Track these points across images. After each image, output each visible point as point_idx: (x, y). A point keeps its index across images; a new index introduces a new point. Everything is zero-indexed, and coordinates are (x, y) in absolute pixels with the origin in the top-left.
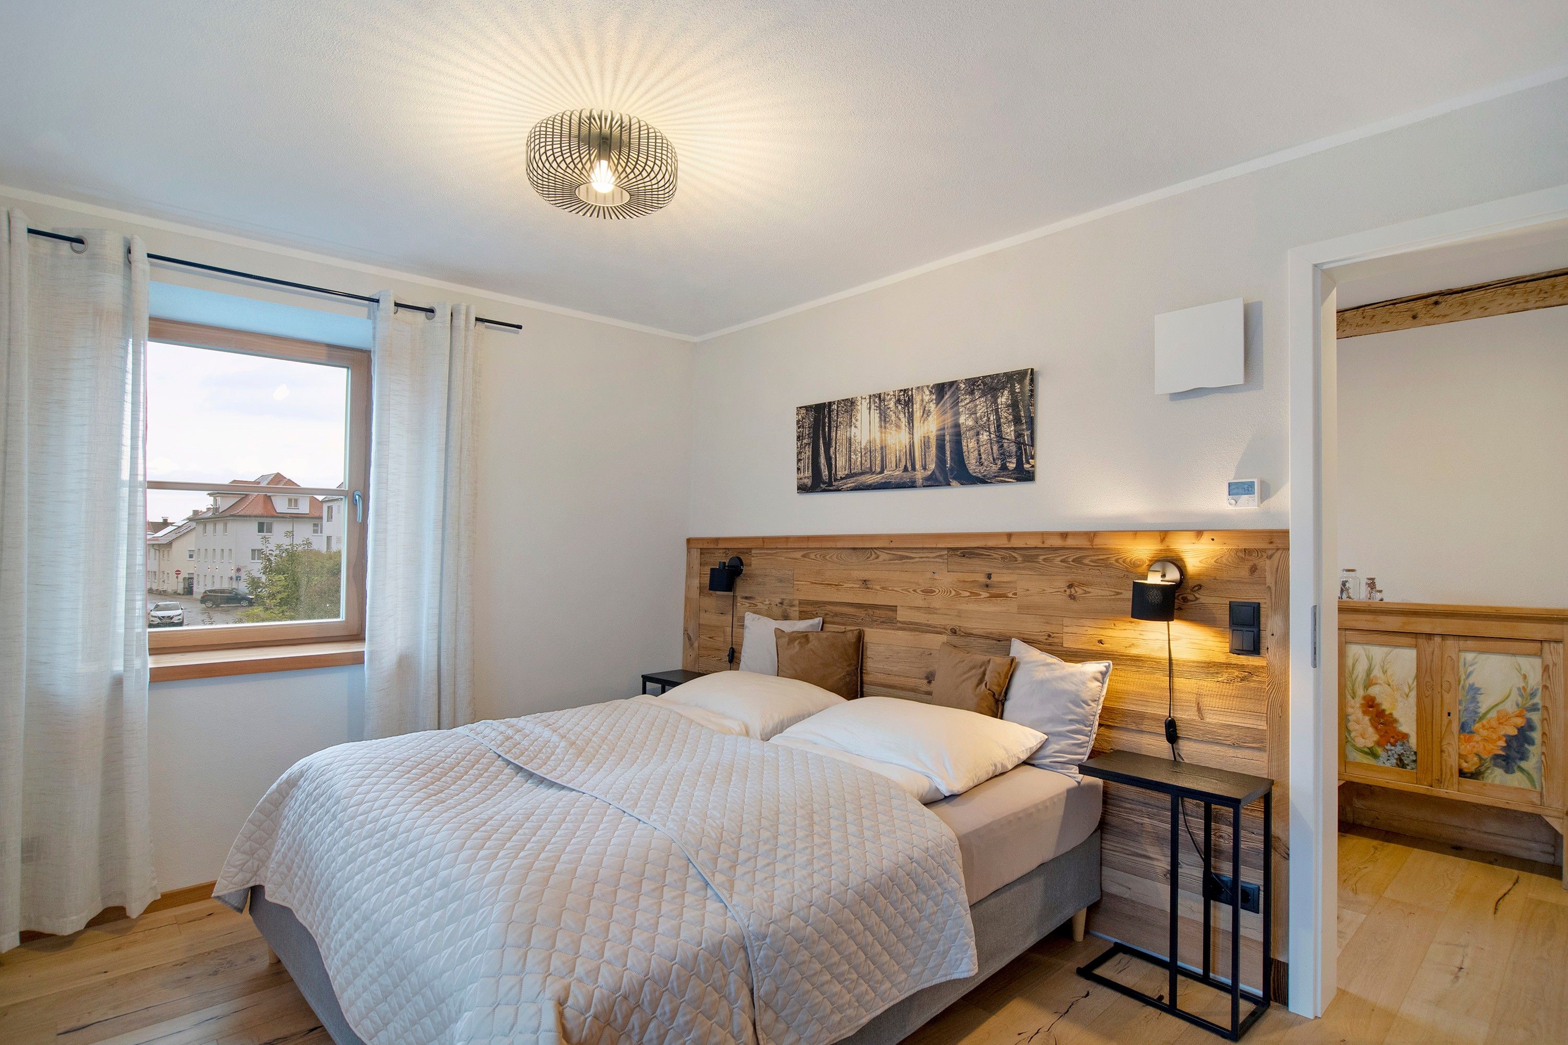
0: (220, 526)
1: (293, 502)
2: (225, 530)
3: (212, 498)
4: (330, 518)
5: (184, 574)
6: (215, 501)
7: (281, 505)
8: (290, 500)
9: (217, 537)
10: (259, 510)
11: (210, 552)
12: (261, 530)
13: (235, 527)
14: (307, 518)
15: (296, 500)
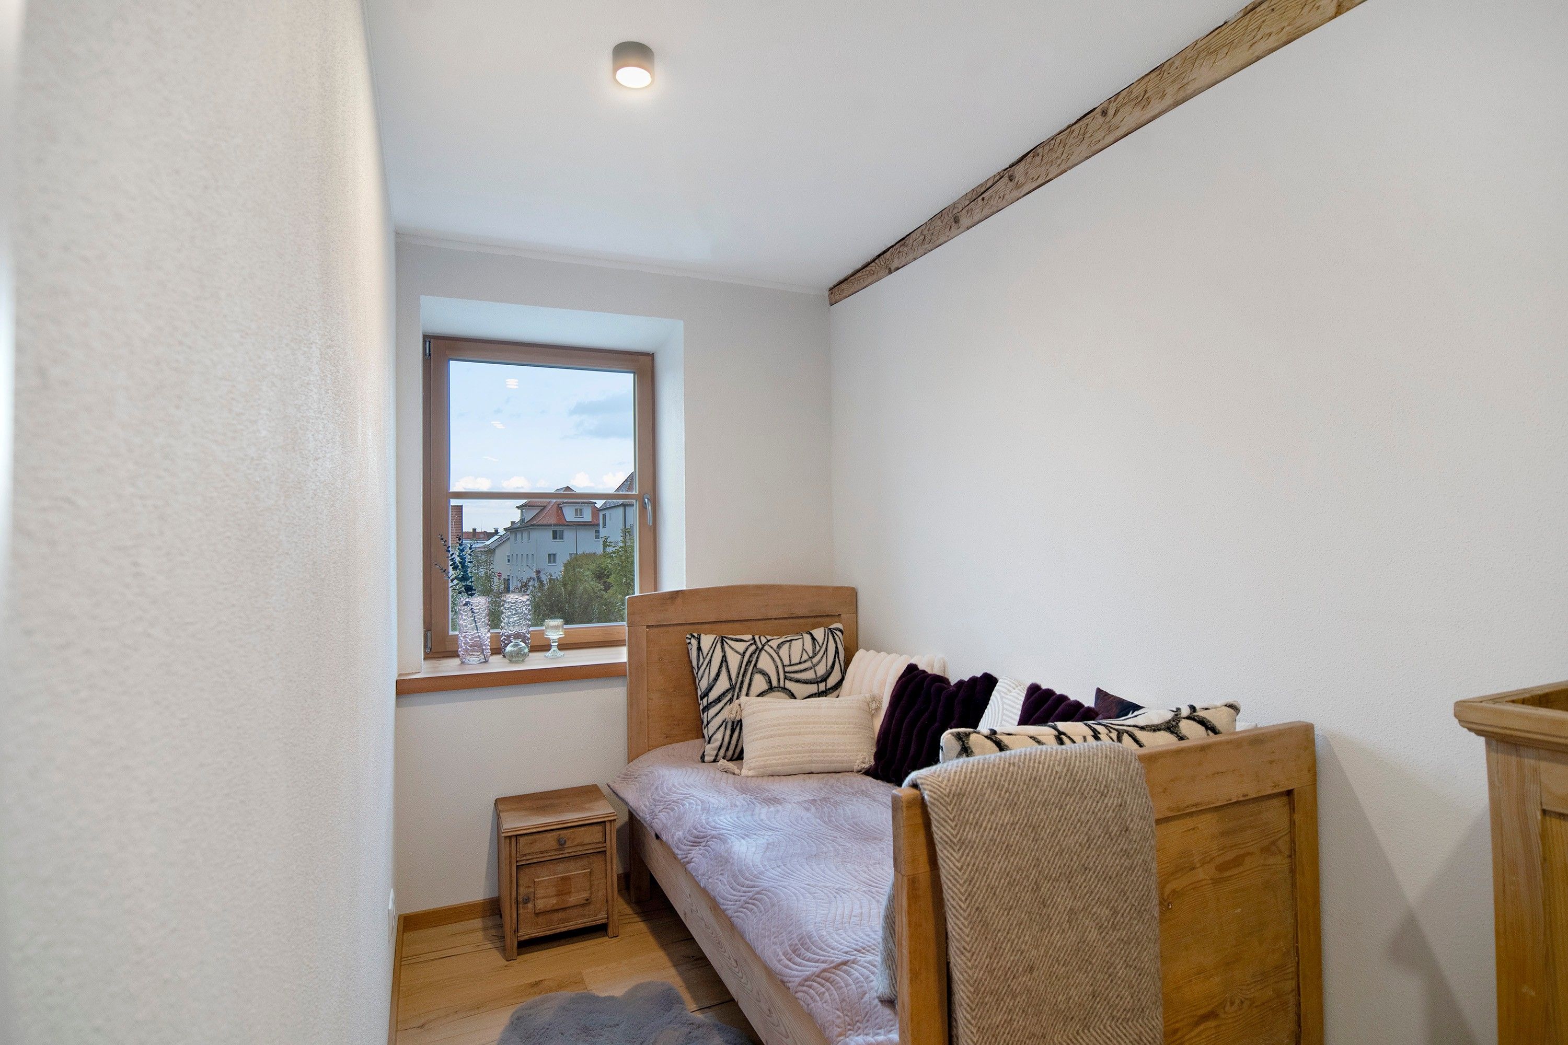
0: (525, 535)
1: (579, 512)
2: (529, 538)
3: (520, 510)
4: (604, 526)
5: (504, 576)
6: (522, 512)
7: (570, 515)
8: (576, 510)
9: (524, 543)
10: (553, 521)
11: (520, 556)
12: (555, 537)
13: (536, 535)
14: (591, 525)
15: (581, 510)
